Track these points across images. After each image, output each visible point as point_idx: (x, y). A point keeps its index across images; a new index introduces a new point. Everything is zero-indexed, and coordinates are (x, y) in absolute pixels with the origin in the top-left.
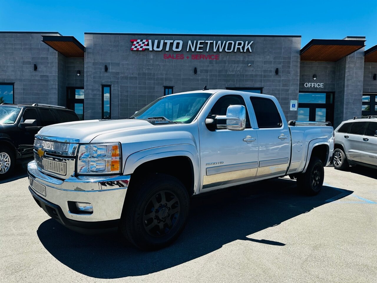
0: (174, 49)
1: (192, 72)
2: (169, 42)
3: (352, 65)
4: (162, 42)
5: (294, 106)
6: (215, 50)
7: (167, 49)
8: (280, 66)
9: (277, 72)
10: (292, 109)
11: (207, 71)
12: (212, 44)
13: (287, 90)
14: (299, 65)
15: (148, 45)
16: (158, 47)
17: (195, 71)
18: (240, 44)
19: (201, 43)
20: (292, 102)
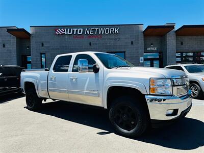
0: (78, 33)
1: (89, 45)
2: (75, 30)
3: (170, 38)
4: (72, 29)
5: (142, 60)
6: (100, 33)
7: (75, 33)
8: (133, 40)
9: (132, 43)
10: (141, 62)
11: (96, 44)
12: (98, 30)
13: (138, 52)
14: (143, 39)
15: (64, 31)
16: (70, 32)
17: (90, 44)
18: (112, 29)
19: (92, 30)
20: (141, 58)
